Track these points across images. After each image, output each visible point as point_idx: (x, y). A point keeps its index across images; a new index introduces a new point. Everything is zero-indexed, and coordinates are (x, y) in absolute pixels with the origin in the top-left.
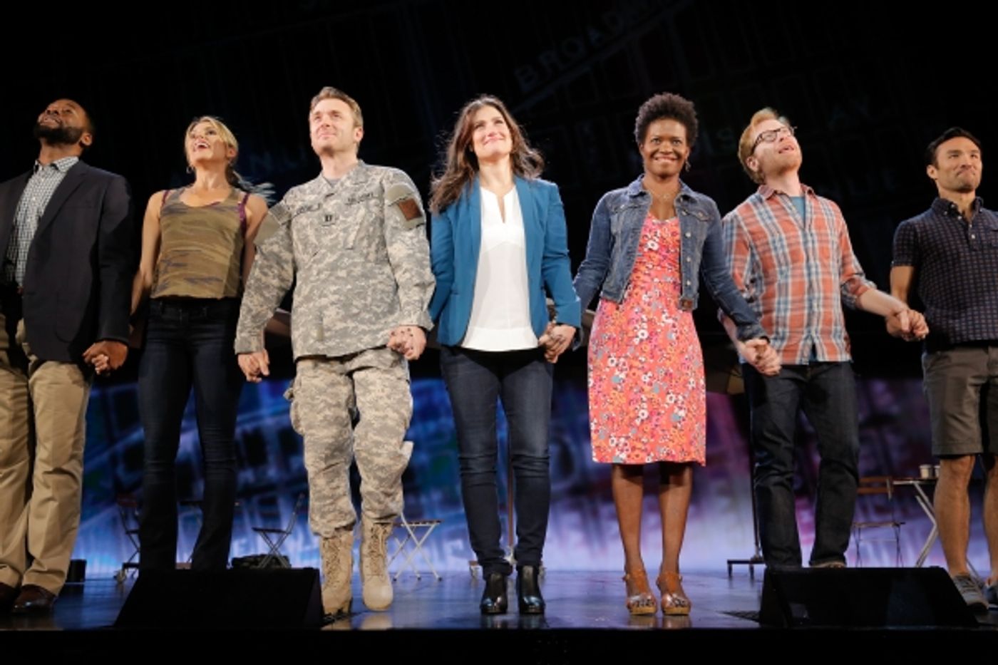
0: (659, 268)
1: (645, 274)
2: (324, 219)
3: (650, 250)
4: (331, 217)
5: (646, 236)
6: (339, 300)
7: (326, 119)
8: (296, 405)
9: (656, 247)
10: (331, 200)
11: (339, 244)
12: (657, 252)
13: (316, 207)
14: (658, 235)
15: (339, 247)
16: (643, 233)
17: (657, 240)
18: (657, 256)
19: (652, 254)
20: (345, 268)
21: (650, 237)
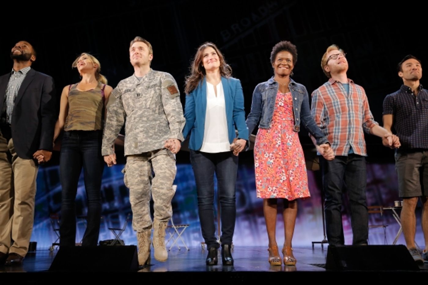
0: (285, 114)
1: (279, 117)
2: (136, 95)
3: (280, 106)
4: (140, 94)
5: (278, 100)
6: (144, 130)
7: (137, 50)
8: (126, 176)
9: (283, 105)
10: (139, 87)
11: (143, 106)
12: (283, 107)
13: (133, 90)
14: (283, 99)
15: (143, 107)
16: (277, 99)
17: (283, 101)
18: (284, 109)
19: (281, 108)
20: (146, 117)
21: (280, 100)
